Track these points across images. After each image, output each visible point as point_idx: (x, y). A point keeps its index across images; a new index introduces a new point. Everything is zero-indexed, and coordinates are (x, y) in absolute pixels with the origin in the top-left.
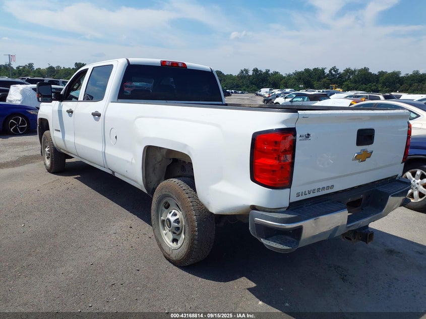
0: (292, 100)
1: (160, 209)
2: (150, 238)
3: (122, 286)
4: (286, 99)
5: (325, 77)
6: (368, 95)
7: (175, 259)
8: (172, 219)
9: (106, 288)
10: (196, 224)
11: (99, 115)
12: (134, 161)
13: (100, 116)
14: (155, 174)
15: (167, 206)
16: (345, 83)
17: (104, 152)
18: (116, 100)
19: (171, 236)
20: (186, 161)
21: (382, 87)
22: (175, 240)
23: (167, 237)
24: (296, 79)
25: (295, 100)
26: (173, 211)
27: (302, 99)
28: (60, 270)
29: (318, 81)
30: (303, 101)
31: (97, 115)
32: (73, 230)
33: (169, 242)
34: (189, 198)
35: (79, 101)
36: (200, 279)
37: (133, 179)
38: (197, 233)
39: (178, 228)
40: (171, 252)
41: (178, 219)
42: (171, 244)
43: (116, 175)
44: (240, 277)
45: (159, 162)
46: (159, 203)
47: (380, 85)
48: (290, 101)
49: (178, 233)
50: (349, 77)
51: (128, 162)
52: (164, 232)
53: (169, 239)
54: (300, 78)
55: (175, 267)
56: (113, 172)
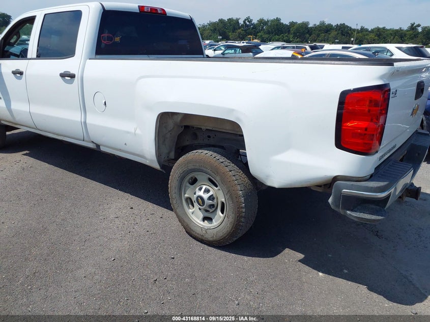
0: (224, 52)
1: (184, 185)
2: (162, 218)
3: (166, 280)
4: (216, 52)
5: (240, 28)
6: (295, 45)
7: (211, 239)
8: (206, 196)
9: (150, 286)
10: (242, 200)
11: (73, 76)
12: (138, 131)
13: (75, 77)
14: (165, 145)
15: (194, 181)
16: (259, 34)
17: (85, 123)
18: (94, 57)
19: (201, 215)
20: (203, 127)
21: (294, 37)
22: (207, 219)
23: (195, 216)
24: (212, 30)
25: (227, 52)
26: (204, 187)
27: (233, 51)
28: (80, 273)
29: (233, 32)
30: (235, 53)
31: (68, 76)
32: (63, 220)
33: (199, 221)
34: (231, 171)
35: (30, 59)
36: (246, 258)
37: (138, 153)
38: (244, 210)
39: (212, 206)
40: (204, 232)
41: (212, 195)
42: (202, 223)
43: (103, 149)
44: (284, 249)
45: (170, 131)
46: (182, 179)
47: (291, 36)
48: (222, 54)
49: (211, 211)
50: (263, 28)
51: (128, 132)
52: (190, 210)
53: (198, 218)
54: (215, 29)
55: (211, 248)
56: (98, 146)
